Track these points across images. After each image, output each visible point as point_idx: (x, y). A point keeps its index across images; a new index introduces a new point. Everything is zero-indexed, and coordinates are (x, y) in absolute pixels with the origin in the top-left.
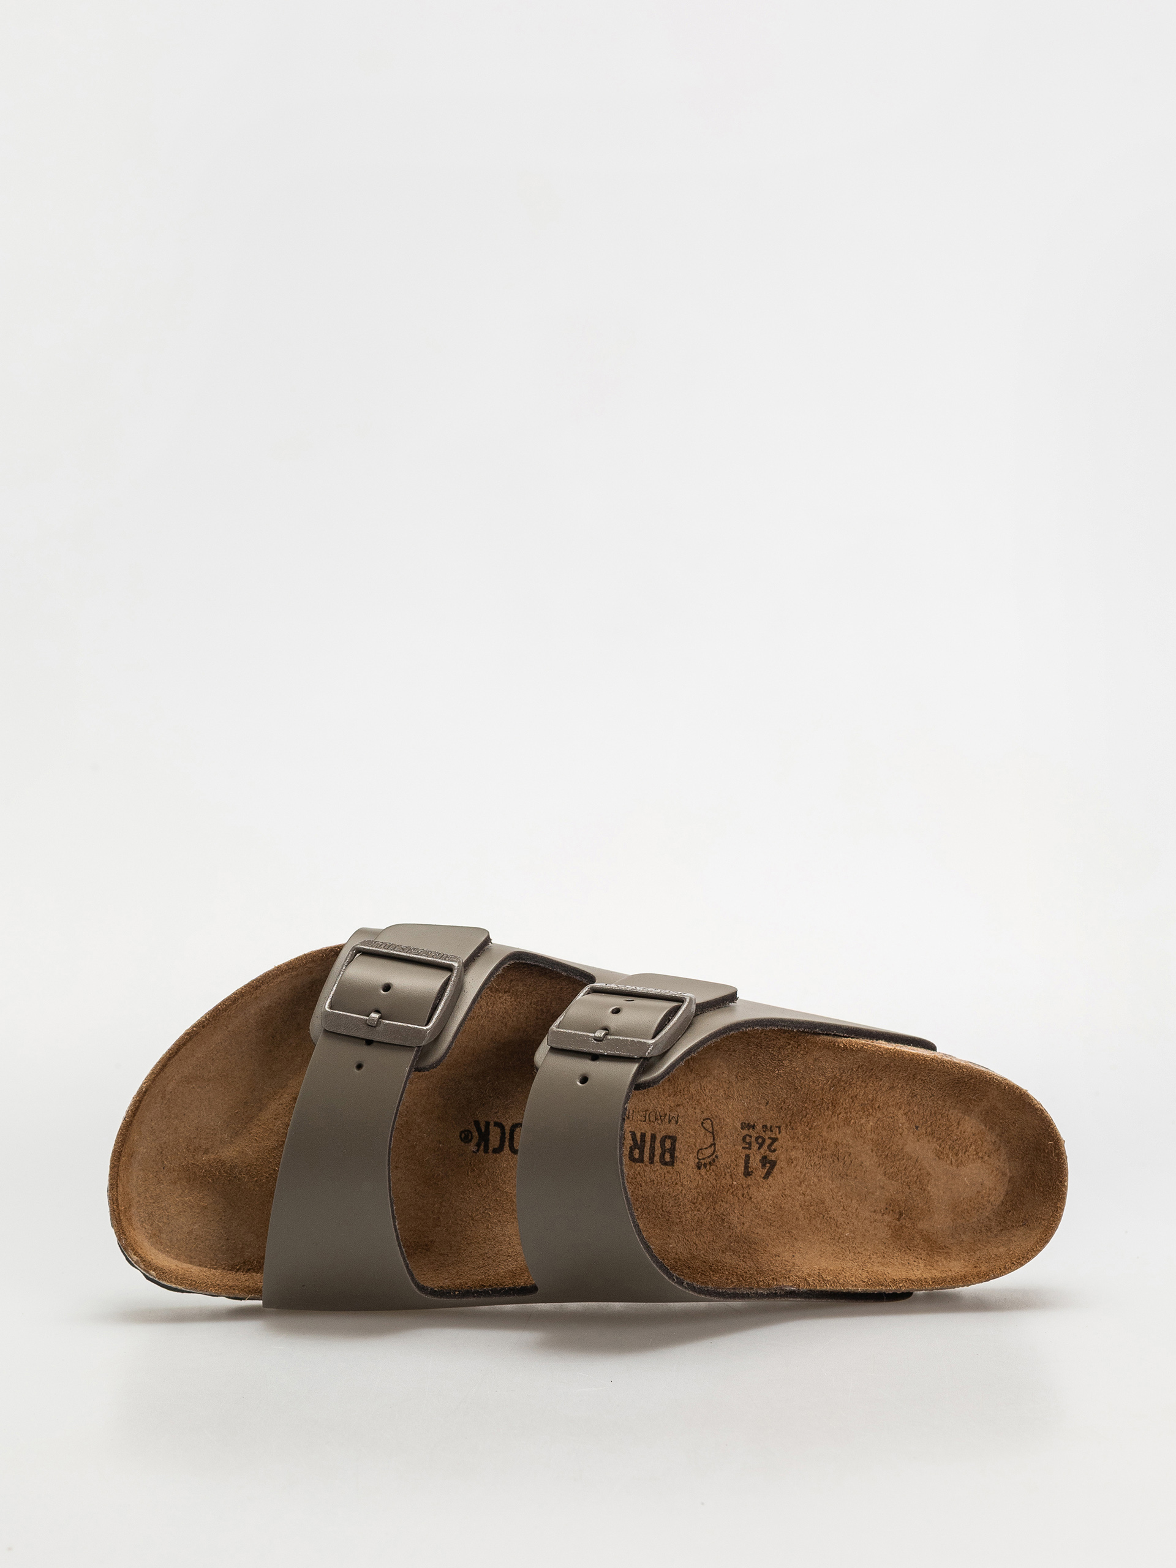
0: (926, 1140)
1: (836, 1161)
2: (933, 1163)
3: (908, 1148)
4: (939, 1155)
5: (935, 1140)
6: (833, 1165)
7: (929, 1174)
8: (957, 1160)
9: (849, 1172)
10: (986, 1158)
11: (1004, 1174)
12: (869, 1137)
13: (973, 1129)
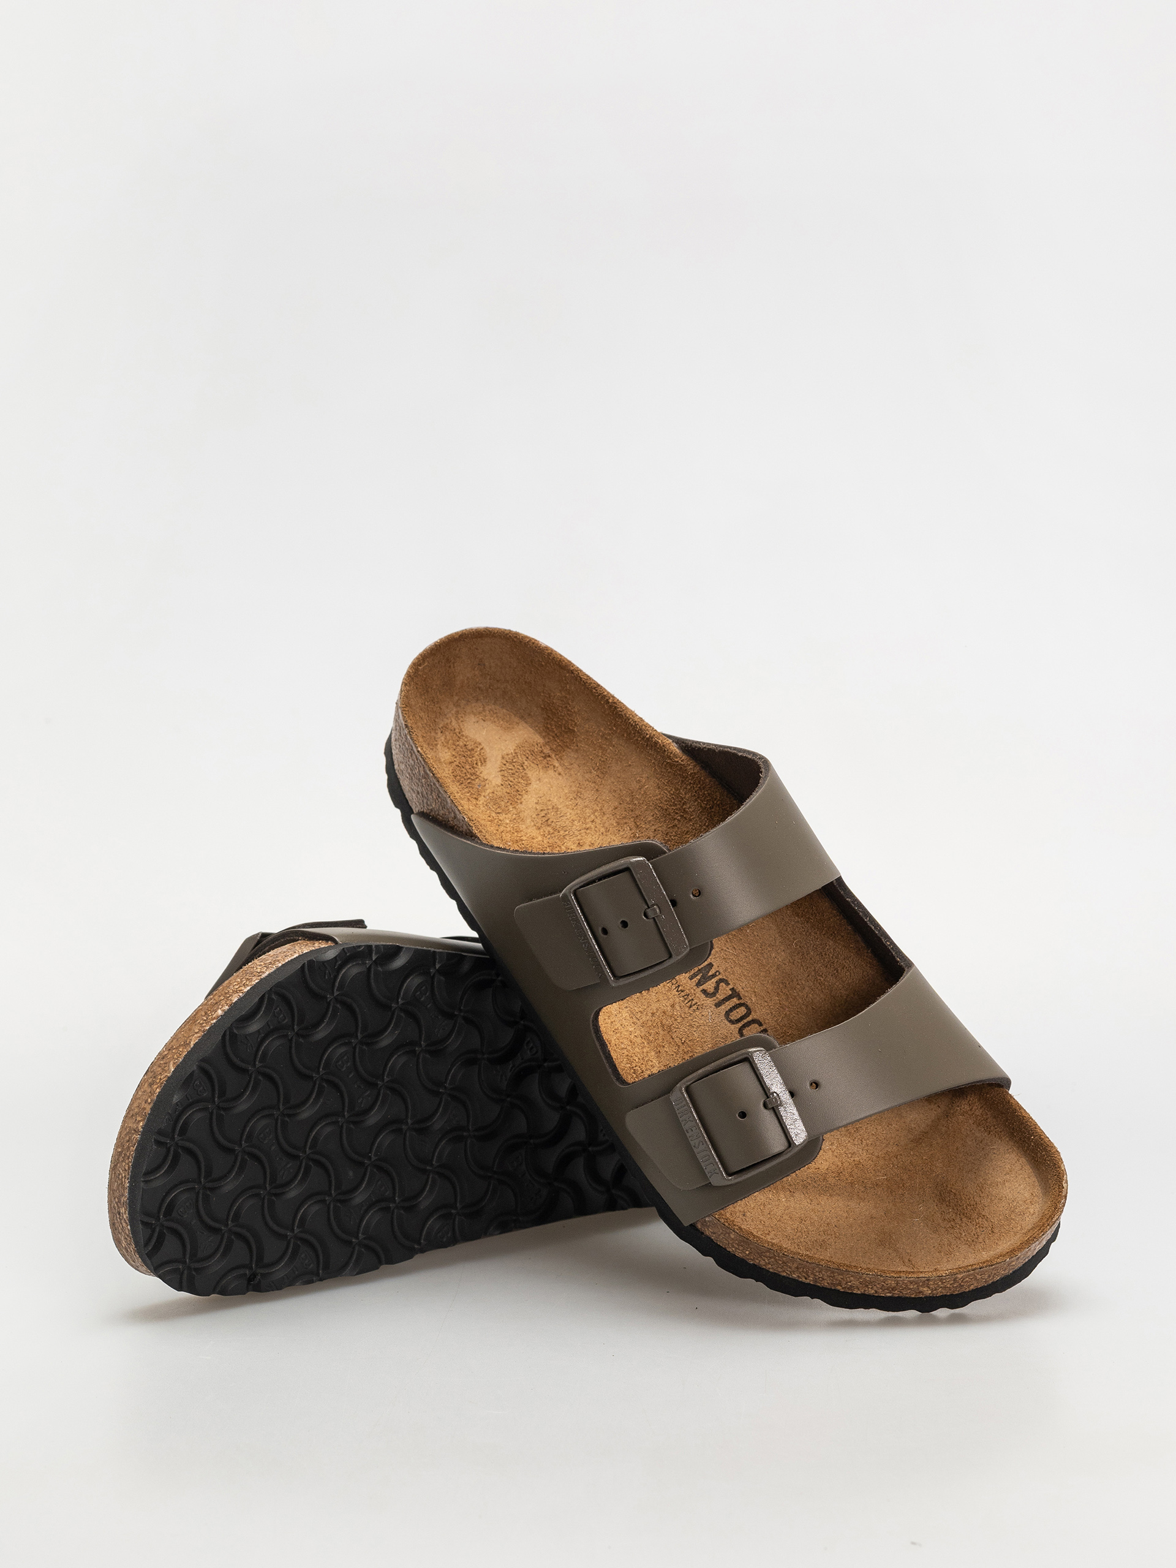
0: (481, 775)
1: (551, 820)
2: (493, 759)
3: (499, 781)
4: (484, 761)
5: (477, 770)
6: (555, 820)
7: (503, 758)
8: (477, 747)
9: (550, 807)
10: (457, 731)
11: (457, 712)
12: (514, 811)
13: (446, 751)
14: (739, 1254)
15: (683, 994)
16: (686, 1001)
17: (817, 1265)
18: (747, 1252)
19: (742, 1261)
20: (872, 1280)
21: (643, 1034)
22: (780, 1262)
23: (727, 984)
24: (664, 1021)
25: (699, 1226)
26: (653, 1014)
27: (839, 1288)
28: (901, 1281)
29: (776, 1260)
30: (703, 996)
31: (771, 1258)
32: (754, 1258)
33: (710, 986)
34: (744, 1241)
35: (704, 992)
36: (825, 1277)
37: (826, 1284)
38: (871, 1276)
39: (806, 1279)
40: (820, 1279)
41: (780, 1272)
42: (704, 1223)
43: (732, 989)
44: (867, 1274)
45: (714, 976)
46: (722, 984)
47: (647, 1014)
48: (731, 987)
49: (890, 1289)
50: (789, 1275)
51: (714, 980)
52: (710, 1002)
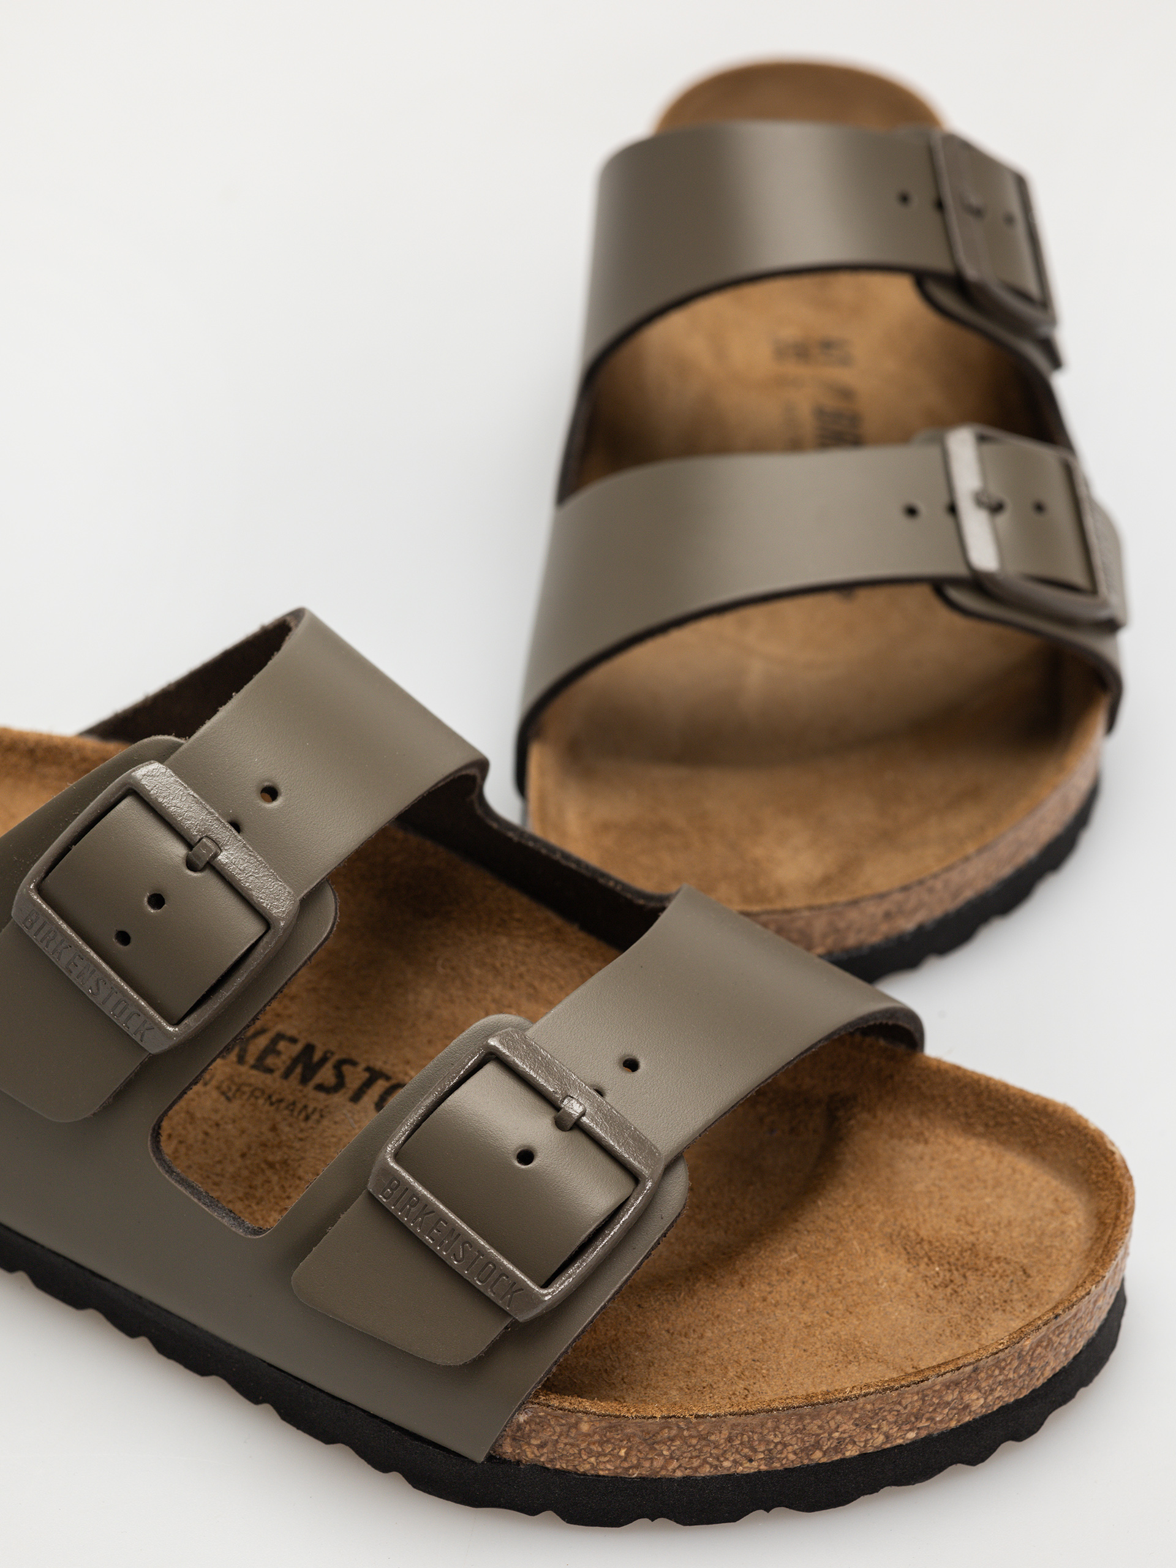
14: (607, 1468)
15: (283, 1105)
16: (296, 1113)
17: (767, 1411)
18: (623, 1453)
19: (616, 1483)
20: (877, 1406)
21: (241, 1195)
22: (694, 1441)
23: (354, 1063)
24: (270, 1158)
25: (508, 1450)
26: (243, 1155)
27: (817, 1456)
28: (930, 1388)
29: (685, 1440)
30: (322, 1096)
31: (672, 1440)
32: (639, 1460)
33: (326, 1074)
34: (611, 1428)
35: (320, 1087)
36: (787, 1439)
37: (792, 1457)
38: (873, 1397)
39: (751, 1461)
40: (779, 1447)
41: (696, 1469)
42: (519, 1436)
43: (368, 1069)
44: (865, 1395)
45: (324, 1060)
46: (347, 1069)
47: (232, 1162)
48: (362, 1066)
49: (913, 1419)
50: (716, 1467)
51: (329, 1065)
52: (338, 1098)
